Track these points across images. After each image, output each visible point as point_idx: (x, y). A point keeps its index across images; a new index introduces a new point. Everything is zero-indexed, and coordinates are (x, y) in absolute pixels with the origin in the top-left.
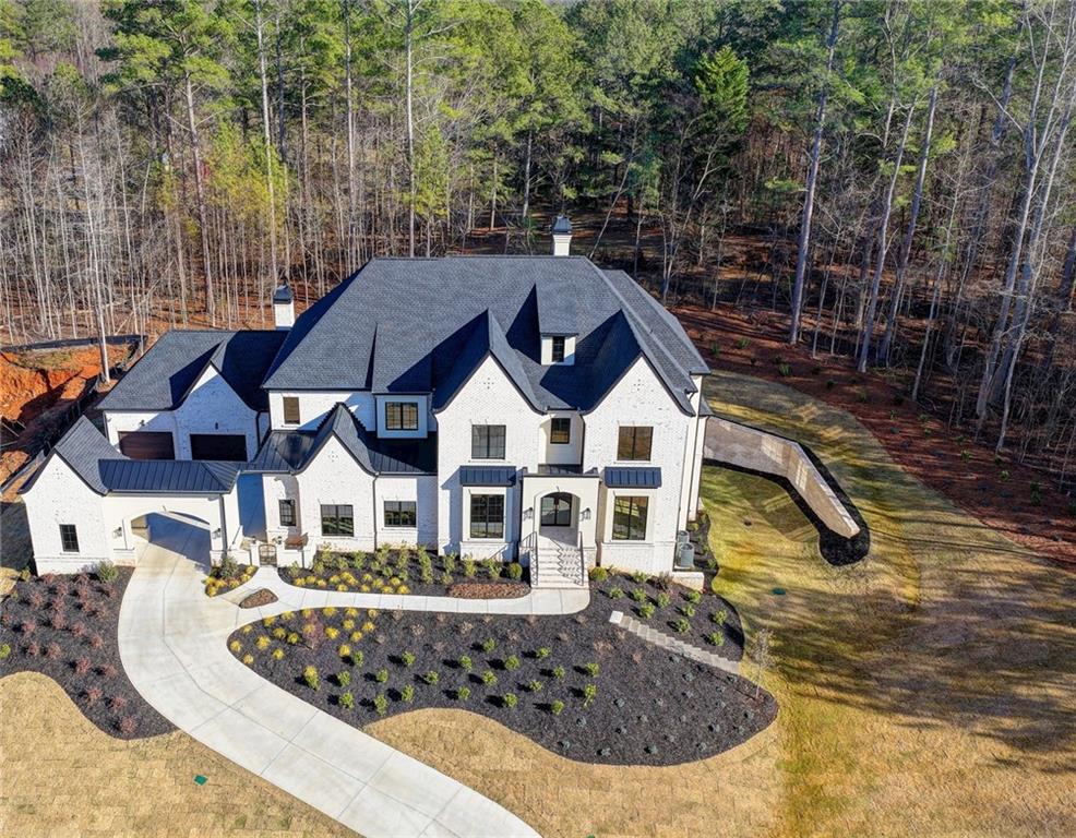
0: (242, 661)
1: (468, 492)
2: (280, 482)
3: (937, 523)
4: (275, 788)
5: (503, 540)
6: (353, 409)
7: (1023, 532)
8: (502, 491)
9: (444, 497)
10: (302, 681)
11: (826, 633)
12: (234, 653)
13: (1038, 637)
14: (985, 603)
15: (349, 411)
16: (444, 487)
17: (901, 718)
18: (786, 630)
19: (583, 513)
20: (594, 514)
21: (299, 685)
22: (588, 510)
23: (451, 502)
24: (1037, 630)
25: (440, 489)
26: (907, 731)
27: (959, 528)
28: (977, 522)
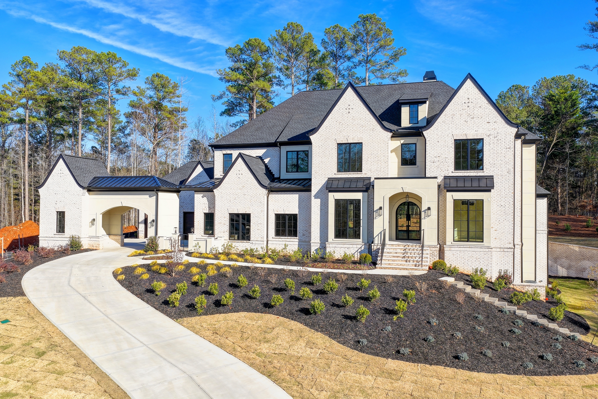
1: (333, 197)
2: (205, 198)
5: (361, 240)
6: (267, 161)
8: (358, 196)
9: (316, 204)
10: (151, 290)
15: (264, 162)
16: (316, 197)
19: (425, 211)
20: (434, 212)
22: (429, 209)
23: (321, 209)
25: (313, 198)
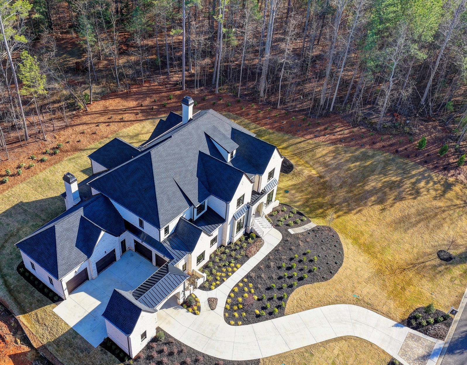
0: (239, 325)
3: (295, 144)
4: (297, 349)
7: (316, 137)
10: (258, 316)
11: (312, 198)
12: (233, 325)
13: (354, 170)
14: (334, 166)
17: (353, 212)
18: (304, 203)
21: (258, 318)
24: (352, 168)
26: (358, 215)
27: (302, 143)
28: (303, 139)
